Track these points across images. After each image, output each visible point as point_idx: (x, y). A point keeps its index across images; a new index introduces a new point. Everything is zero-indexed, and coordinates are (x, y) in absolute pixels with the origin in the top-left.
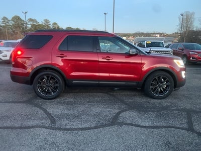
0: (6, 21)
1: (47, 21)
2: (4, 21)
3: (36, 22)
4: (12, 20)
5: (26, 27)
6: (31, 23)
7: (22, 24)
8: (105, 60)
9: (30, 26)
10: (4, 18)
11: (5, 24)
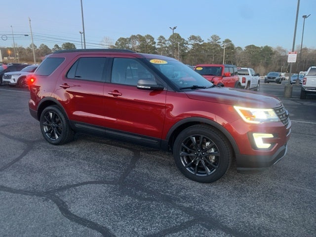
0: (162, 41)
1: (215, 38)
2: (160, 42)
3: (200, 40)
4: (170, 40)
5: (186, 49)
6: (193, 42)
7: (182, 45)
8: (112, 96)
9: (190, 47)
10: (161, 37)
11: (161, 45)
